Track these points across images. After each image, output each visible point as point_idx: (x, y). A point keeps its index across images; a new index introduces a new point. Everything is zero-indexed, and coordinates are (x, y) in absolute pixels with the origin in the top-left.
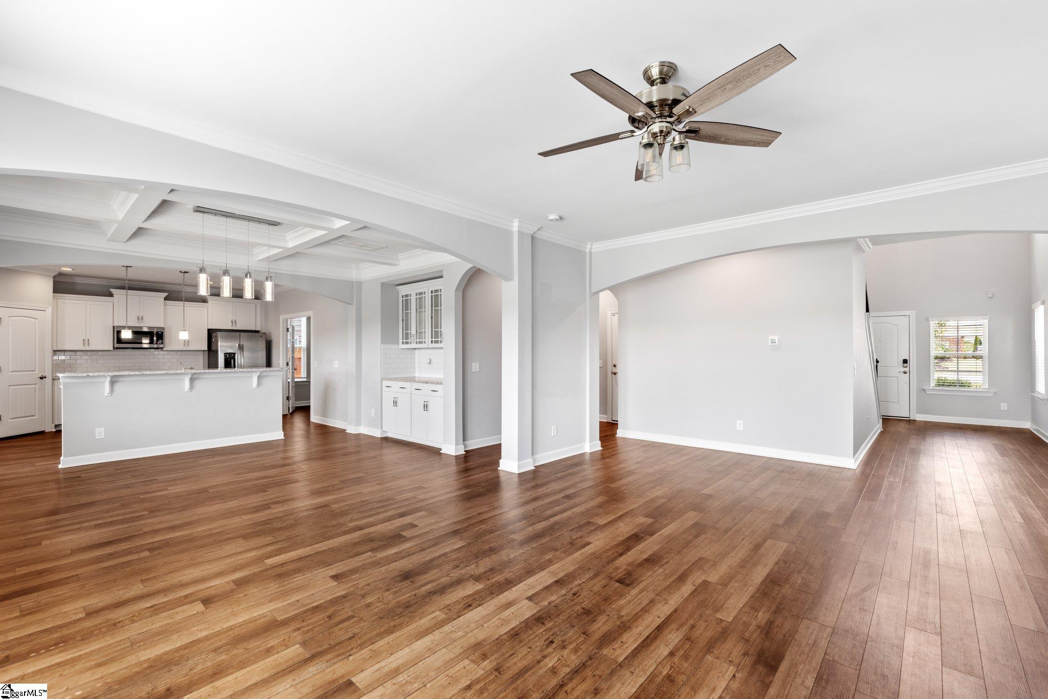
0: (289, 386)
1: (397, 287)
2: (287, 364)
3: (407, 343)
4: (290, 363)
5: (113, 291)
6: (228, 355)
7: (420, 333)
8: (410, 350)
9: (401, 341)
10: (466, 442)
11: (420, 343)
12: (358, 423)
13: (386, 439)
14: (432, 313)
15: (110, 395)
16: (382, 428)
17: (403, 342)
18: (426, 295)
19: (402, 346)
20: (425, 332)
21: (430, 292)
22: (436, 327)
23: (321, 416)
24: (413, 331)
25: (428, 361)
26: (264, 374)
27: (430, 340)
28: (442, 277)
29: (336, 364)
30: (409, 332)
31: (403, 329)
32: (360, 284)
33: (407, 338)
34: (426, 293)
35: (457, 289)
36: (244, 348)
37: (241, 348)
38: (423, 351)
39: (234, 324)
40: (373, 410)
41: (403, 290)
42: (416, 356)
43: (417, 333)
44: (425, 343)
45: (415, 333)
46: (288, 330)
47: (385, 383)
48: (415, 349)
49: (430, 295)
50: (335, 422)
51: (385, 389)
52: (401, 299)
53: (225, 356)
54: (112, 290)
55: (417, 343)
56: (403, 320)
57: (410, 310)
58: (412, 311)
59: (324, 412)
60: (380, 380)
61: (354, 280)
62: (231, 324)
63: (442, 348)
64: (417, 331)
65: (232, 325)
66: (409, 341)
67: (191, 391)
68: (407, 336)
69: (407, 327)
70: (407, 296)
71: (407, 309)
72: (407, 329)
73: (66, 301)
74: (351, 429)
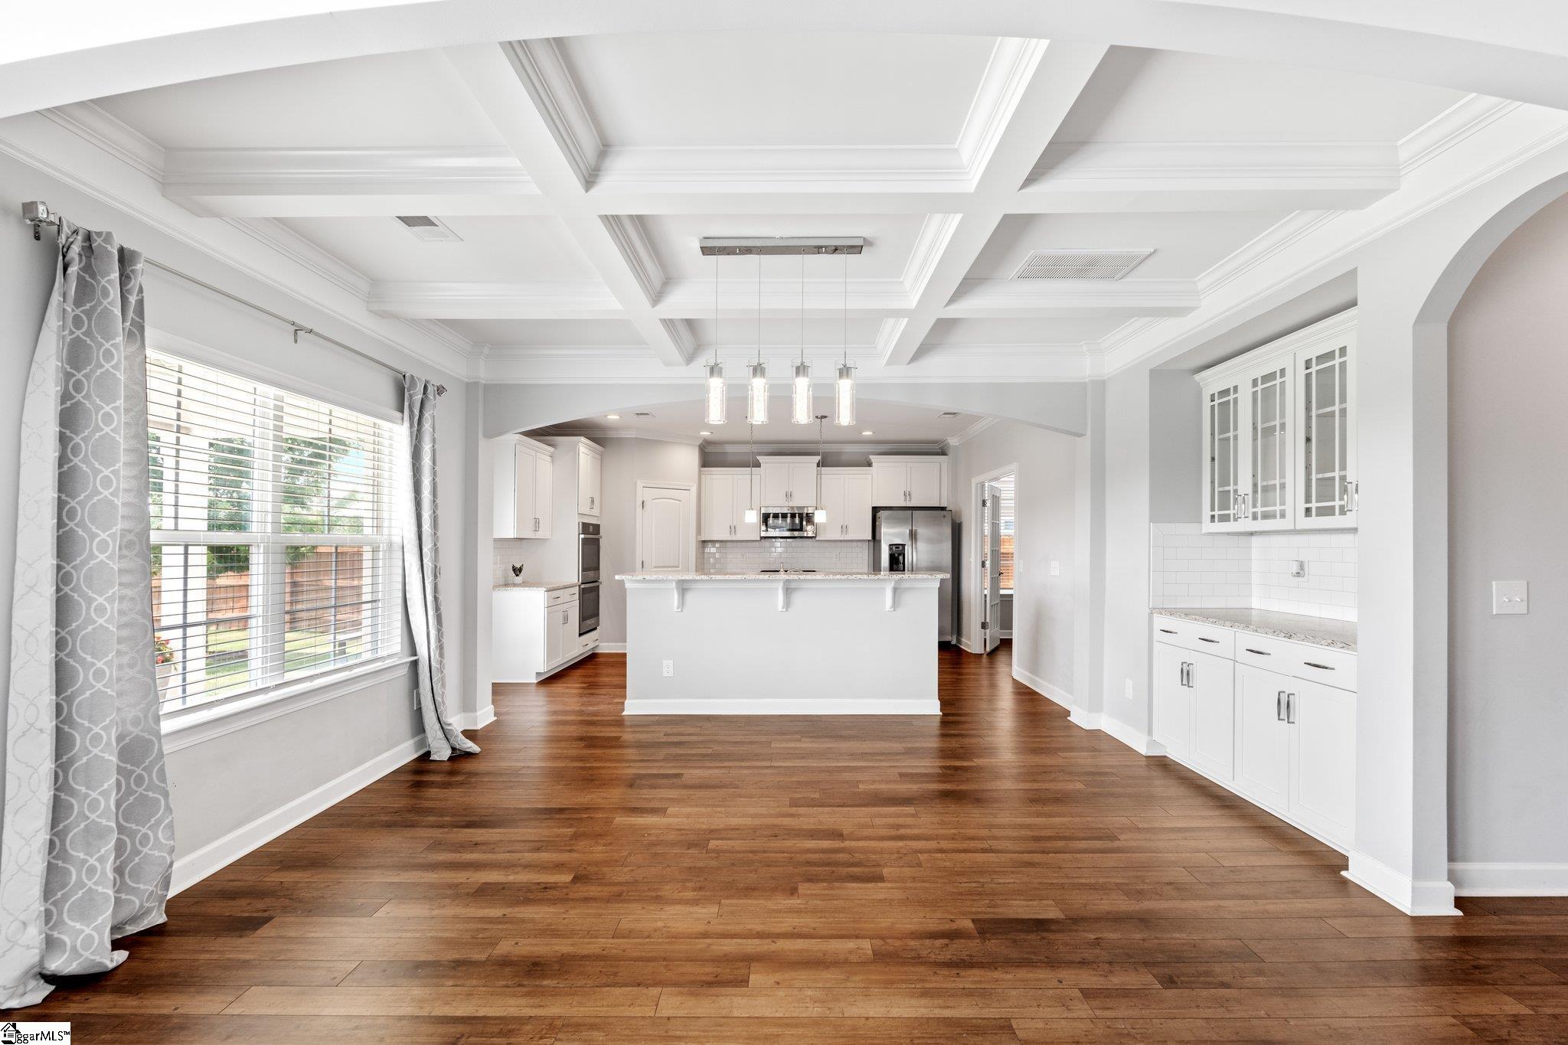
0: (985, 601)
1: (1197, 377)
2: (983, 565)
3: (1225, 518)
4: (988, 564)
5: (760, 458)
6: (894, 547)
7: (1265, 491)
8: (1236, 538)
9: (1207, 513)
10: (1459, 866)
11: (1266, 516)
12: (1095, 706)
13: (1163, 765)
14: (1308, 427)
15: (680, 610)
16: (1150, 732)
17: (1213, 517)
18: (1289, 378)
19: (1208, 527)
20: (1283, 486)
21: (1301, 365)
22: (1326, 465)
23: (1030, 672)
24: (1245, 485)
25: (1295, 568)
26: (905, 585)
27: (1302, 506)
28: (1353, 303)
29: (1055, 569)
30: (1231, 488)
31: (1213, 482)
32: (1100, 386)
33: (1224, 505)
34: (1289, 373)
35: (1423, 318)
36: (918, 536)
37: (913, 536)
38: (1275, 540)
39: (908, 497)
40: (1129, 683)
41: (1214, 381)
42: (1255, 554)
43: (1255, 492)
44: (1283, 516)
45: (1250, 491)
46: (984, 503)
47: (1161, 621)
48: (1252, 534)
49: (1302, 372)
50: (1053, 692)
51: (1158, 635)
52: (1207, 404)
53: (891, 549)
54: (758, 458)
55: (1255, 518)
56: (1213, 459)
57: (1236, 429)
58: (1240, 432)
59: (1034, 665)
60: (1148, 611)
61: (1087, 380)
62: (903, 497)
63: (1355, 530)
64: (1255, 485)
65: (905, 500)
66: (1231, 512)
67: (787, 611)
68: (1224, 501)
69: (1224, 473)
70: (1225, 393)
71: (1225, 429)
72: (1225, 482)
73: (714, 476)
74: (1080, 717)
